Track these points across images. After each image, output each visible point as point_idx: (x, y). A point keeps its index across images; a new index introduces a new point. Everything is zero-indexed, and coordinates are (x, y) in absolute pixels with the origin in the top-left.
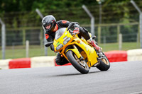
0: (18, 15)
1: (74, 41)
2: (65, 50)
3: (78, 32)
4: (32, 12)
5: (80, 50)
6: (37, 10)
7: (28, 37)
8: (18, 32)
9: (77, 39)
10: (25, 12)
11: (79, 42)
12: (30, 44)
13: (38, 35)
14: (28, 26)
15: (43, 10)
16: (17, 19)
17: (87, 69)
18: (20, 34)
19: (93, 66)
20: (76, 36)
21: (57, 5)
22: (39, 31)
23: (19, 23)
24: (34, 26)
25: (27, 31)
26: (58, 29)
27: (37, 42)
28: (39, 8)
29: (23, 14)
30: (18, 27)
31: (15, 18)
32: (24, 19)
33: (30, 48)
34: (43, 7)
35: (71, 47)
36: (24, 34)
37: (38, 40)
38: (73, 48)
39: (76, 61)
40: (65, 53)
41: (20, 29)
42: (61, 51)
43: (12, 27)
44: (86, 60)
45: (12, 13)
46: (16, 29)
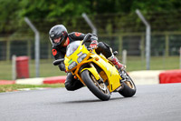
0: (113, 17)
1: (91, 58)
2: (80, 69)
3: (96, 47)
4: (131, 14)
5: (99, 69)
6: (138, 12)
7: (125, 46)
8: (113, 39)
9: (95, 55)
10: (123, 13)
11: (97, 60)
12: (128, 55)
13: (138, 44)
14: (125, 32)
15: (145, 12)
16: (112, 22)
17: (108, 94)
18: (116, 42)
19: (115, 91)
20: (94, 51)
21: (163, 6)
22: (139, 38)
23: (114, 27)
24: (133, 31)
25: (124, 38)
26: (70, 42)
27: (137, 52)
28: (140, 8)
29: (120, 16)
30: (113, 32)
31: (109, 21)
32: (121, 22)
33: (128, 60)
34: (145, 7)
35: (87, 65)
36: (120, 41)
37: (138, 49)
38: (90, 67)
39: (94, 84)
40: (79, 73)
41: (115, 35)
42: (74, 72)
43: (106, 33)
44: (107, 83)
45: (106, 14)
46: (110, 35)
